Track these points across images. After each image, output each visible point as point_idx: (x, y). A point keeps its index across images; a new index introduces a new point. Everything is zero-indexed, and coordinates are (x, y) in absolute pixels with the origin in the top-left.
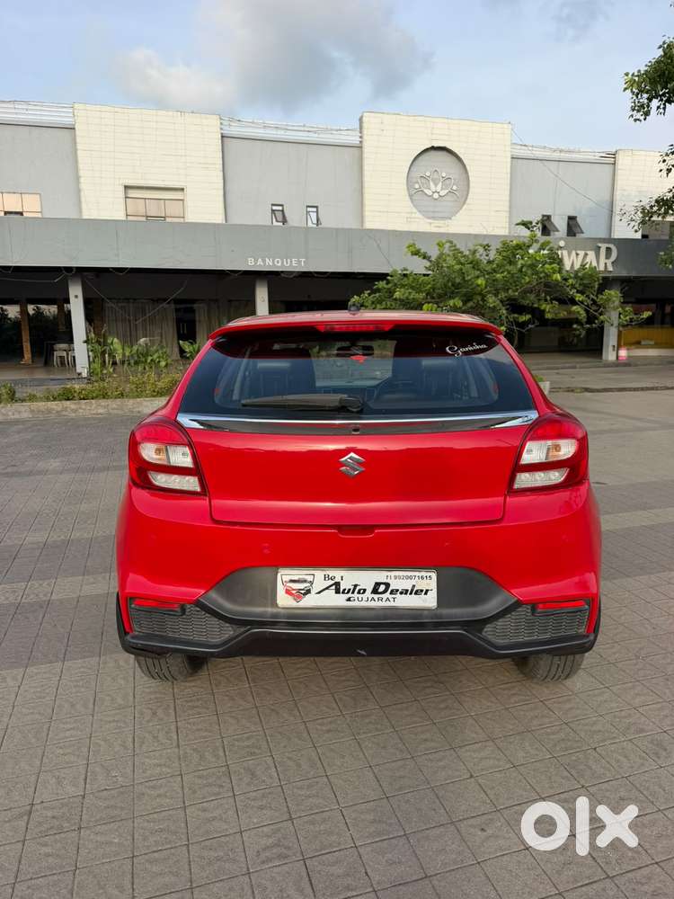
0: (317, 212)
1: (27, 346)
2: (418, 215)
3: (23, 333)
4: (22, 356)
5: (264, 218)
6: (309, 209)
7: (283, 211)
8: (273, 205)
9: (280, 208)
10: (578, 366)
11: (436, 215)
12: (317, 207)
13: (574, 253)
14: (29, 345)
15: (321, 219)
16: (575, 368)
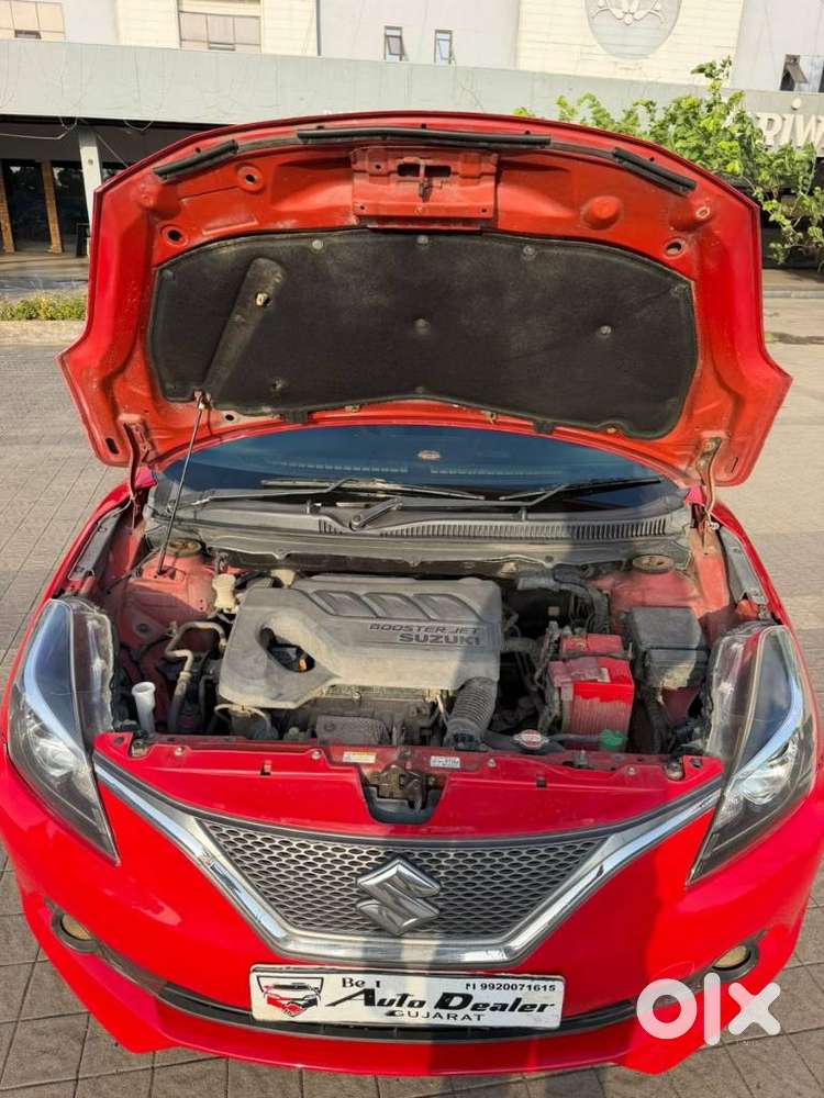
0: (450, 40)
1: (54, 228)
2: (600, 50)
3: (49, 209)
4: (49, 240)
5: (373, 48)
6: (440, 36)
7: (400, 38)
8: (388, 28)
9: (397, 33)
10: (794, 294)
11: (628, 50)
12: (450, 32)
13: (813, 118)
14: (57, 226)
15: (455, 53)
16: (788, 296)
